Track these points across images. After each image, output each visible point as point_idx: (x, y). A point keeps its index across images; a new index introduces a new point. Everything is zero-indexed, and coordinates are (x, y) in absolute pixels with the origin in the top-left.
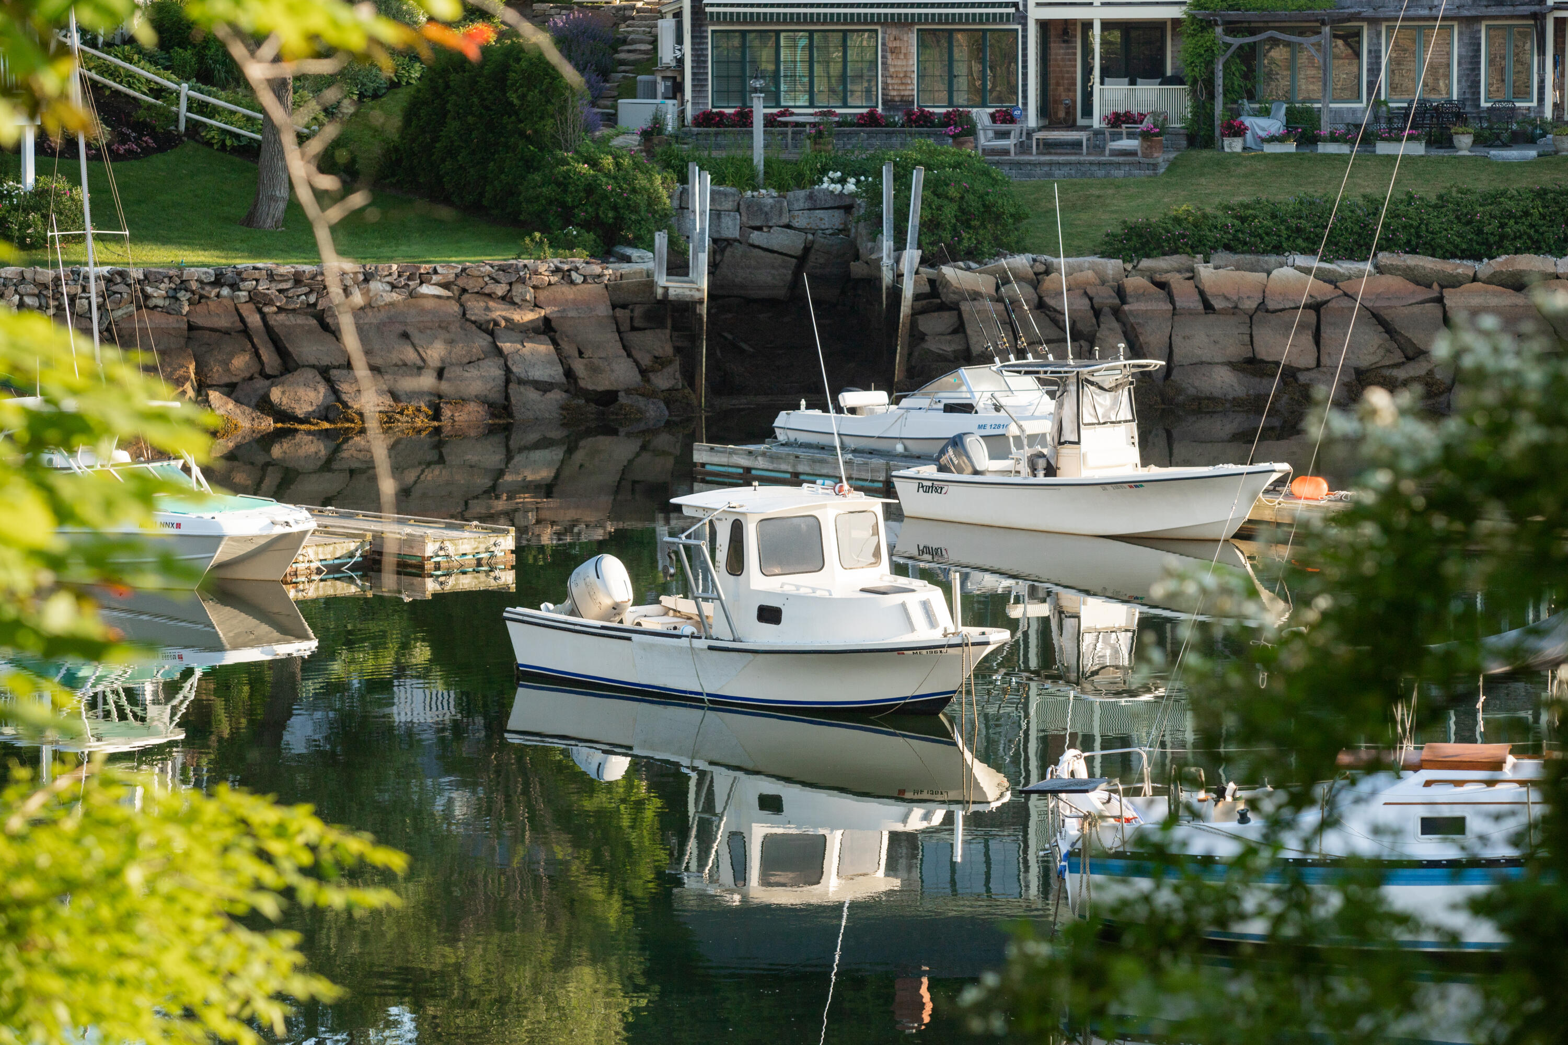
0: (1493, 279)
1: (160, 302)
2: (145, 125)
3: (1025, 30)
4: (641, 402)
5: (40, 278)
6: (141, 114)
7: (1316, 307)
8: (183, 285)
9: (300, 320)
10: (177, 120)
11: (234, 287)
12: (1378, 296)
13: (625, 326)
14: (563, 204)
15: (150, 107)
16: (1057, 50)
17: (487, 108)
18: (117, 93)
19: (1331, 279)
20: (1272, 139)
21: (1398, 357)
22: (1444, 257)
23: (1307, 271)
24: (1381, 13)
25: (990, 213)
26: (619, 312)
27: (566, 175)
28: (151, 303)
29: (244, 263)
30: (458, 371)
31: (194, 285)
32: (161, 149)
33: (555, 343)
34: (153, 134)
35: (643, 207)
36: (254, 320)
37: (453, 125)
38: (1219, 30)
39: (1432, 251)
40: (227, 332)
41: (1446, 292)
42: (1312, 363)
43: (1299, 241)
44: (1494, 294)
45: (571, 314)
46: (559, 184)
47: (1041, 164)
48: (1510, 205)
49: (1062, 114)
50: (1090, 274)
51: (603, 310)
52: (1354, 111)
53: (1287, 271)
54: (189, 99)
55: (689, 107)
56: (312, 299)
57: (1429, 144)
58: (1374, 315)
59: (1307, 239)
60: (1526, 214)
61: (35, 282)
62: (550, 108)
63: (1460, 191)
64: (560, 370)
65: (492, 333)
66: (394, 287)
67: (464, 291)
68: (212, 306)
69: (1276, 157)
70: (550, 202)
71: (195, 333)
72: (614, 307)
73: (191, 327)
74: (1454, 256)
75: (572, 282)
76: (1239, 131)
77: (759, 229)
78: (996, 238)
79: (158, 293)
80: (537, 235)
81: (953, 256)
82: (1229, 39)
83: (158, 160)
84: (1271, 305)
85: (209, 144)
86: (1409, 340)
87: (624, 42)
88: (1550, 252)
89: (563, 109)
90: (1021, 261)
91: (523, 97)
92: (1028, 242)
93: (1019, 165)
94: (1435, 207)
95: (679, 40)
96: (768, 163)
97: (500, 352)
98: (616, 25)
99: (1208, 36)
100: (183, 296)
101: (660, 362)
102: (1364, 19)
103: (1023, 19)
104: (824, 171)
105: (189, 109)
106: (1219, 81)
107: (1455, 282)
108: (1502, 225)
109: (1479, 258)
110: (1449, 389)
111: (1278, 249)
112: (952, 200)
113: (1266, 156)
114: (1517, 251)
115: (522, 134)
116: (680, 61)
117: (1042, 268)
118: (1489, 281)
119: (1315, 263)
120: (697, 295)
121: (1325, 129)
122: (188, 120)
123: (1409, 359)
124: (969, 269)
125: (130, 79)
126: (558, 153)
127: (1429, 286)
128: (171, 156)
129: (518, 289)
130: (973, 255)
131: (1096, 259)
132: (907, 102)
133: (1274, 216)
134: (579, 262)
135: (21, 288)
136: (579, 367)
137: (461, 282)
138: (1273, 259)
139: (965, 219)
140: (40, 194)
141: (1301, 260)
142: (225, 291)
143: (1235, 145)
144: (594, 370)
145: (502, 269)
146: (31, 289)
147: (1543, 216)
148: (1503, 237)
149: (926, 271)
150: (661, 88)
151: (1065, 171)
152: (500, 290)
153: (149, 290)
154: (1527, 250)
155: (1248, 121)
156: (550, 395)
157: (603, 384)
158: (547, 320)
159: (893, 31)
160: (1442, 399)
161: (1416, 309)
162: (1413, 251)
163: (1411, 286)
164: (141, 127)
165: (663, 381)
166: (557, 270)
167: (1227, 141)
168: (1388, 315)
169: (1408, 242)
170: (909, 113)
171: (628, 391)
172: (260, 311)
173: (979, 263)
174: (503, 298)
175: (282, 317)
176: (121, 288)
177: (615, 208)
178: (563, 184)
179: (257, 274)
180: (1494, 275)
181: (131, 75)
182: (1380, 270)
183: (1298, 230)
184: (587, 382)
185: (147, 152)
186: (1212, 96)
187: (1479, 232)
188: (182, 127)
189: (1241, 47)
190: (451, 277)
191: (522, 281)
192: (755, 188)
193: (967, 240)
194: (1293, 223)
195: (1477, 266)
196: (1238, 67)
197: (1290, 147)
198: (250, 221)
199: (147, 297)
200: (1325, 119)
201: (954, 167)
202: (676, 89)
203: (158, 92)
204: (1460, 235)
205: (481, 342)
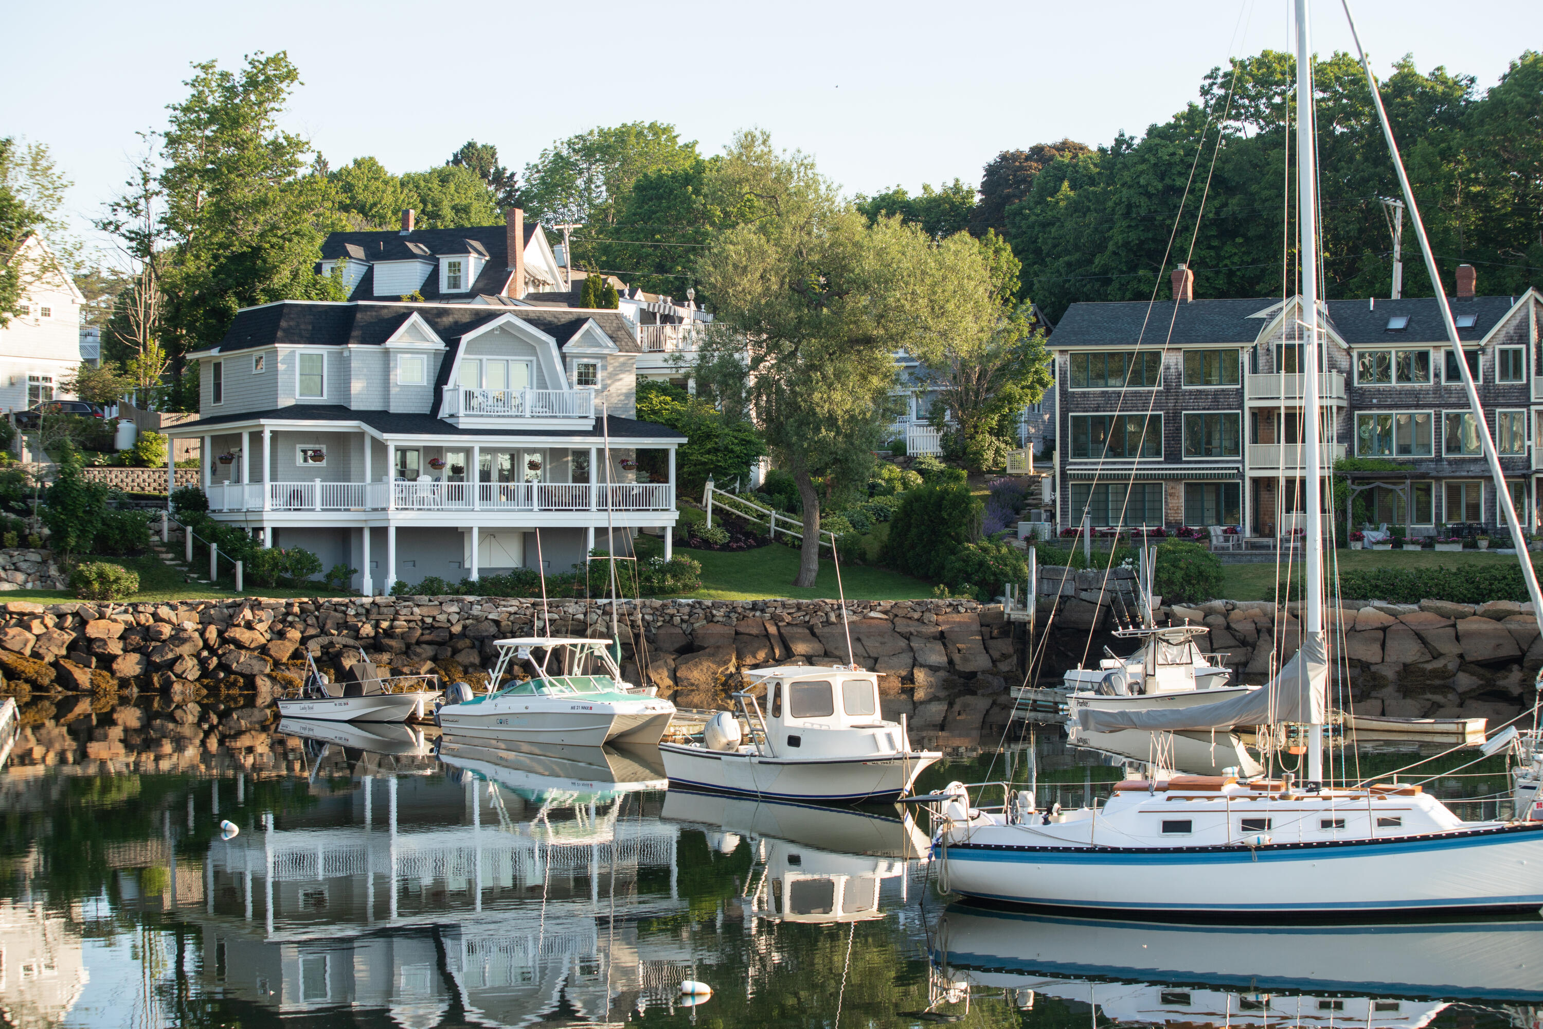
0: (1486, 614)
1: (721, 619)
2: (751, 533)
3: (1243, 483)
4: (990, 678)
5: (654, 605)
6: (749, 528)
7: (1384, 629)
8: (734, 609)
9: (800, 630)
10: (769, 532)
11: (763, 611)
12: (1420, 623)
13: (987, 637)
14: (966, 572)
15: (755, 523)
16: (1264, 495)
17: (932, 521)
18: (739, 516)
19: (1394, 614)
20: (1378, 543)
21: (1428, 657)
22: (1458, 602)
23: (1381, 609)
24: (1441, 474)
25: (1202, 576)
26: (984, 629)
27: (968, 556)
28: (715, 619)
29: (768, 598)
30: (886, 659)
31: (740, 610)
32: (758, 546)
33: (945, 645)
34: (755, 538)
35: (1010, 573)
36: (772, 630)
37: (914, 531)
38: (1349, 482)
39: (1451, 598)
40: (757, 636)
41: (1458, 621)
42: (1379, 660)
43: (1377, 593)
44: (1485, 622)
45: (957, 629)
46: (964, 561)
47: (1247, 555)
48: (1494, 572)
49: (1267, 531)
50: (1257, 610)
51: (976, 627)
52: (1428, 529)
53: (1369, 609)
54: (776, 520)
55: (1058, 527)
56: (807, 618)
57: (1464, 547)
58: (1417, 634)
59: (1381, 592)
60: (1504, 578)
61: (651, 608)
62: (965, 520)
63: (1470, 566)
64: (945, 659)
65: (908, 639)
66: (855, 612)
67: (896, 616)
68: (750, 621)
69: (1379, 552)
70: (960, 571)
71: (740, 637)
72: (982, 625)
73: (737, 633)
74: (1464, 602)
75: (959, 612)
76: (1360, 538)
77: (1086, 590)
78: (1206, 590)
79: (719, 614)
80: (942, 586)
81: (1178, 600)
82: (1354, 487)
83: (755, 552)
84: (1358, 628)
85: (786, 544)
86: (1434, 648)
87: (1032, 494)
88: (1517, 600)
89: (971, 521)
90: (1218, 604)
91: (950, 515)
92: (1225, 593)
93: (1233, 555)
94: (1455, 574)
95: (1054, 490)
96: (1092, 555)
97: (911, 649)
98: (1030, 486)
99: (1343, 485)
100: (734, 616)
101: (1005, 657)
102: (1432, 478)
103: (1243, 477)
104: (1123, 558)
105: (777, 525)
106: (1350, 511)
107: (1463, 616)
108: (1491, 584)
109: (1477, 603)
110: (1455, 675)
111: (1365, 597)
112: (1181, 569)
113: (1373, 552)
114: (1499, 599)
115: (950, 536)
116: (1054, 501)
117: (1230, 607)
118: (1482, 615)
119: (1383, 604)
120: (1027, 619)
121: (1408, 537)
122: (776, 531)
123: (1434, 658)
124: (1189, 607)
125: (747, 510)
126: (966, 544)
127: (1449, 618)
128: (763, 550)
129: (927, 615)
130: (1191, 600)
131: (1262, 602)
132: (1178, 523)
133: (1363, 578)
134: (964, 601)
135: (644, 610)
136: (957, 658)
137: (895, 611)
138: (1361, 602)
139: (1188, 579)
140: (673, 563)
141: (1377, 603)
142: (758, 614)
143: (1358, 546)
144: (965, 660)
145: (918, 604)
146: (649, 610)
147: (1514, 579)
148: (1491, 591)
149: (1164, 609)
150: (1044, 516)
151: (1259, 558)
152: (916, 616)
153: (714, 612)
154: (1505, 598)
155: (1365, 533)
156: (938, 674)
157: (969, 668)
158: (942, 633)
159: (1171, 484)
160: (1451, 680)
161: (1441, 631)
162: (1441, 599)
163: (1439, 618)
164: (748, 535)
165: (1004, 667)
166: (950, 605)
167: (1352, 544)
168: (1424, 634)
169: (1438, 594)
170: (1179, 529)
171: (983, 672)
172: (776, 625)
173: (1196, 604)
174: (918, 620)
175: (789, 628)
176: (699, 611)
177: (995, 574)
178: (966, 560)
179: (775, 604)
180: (1485, 611)
181: (748, 507)
182: (1422, 609)
183: (1377, 586)
184: (960, 667)
185: (750, 547)
186: (1346, 519)
187: (1478, 588)
188: (772, 535)
189: (1362, 492)
190: (889, 608)
191: (929, 610)
192: (1084, 568)
193: (1189, 590)
194: (1373, 582)
195: (1476, 607)
196: (1361, 502)
197: (1389, 547)
198: (796, 583)
199: (713, 616)
200: (1408, 532)
201: (1187, 552)
202: (1052, 516)
203: (762, 516)
204: (1467, 589)
205: (903, 643)
